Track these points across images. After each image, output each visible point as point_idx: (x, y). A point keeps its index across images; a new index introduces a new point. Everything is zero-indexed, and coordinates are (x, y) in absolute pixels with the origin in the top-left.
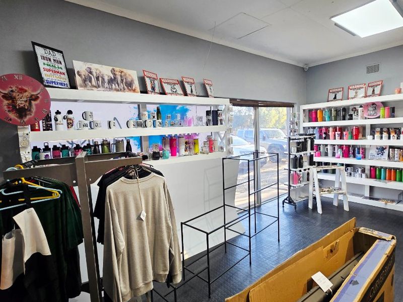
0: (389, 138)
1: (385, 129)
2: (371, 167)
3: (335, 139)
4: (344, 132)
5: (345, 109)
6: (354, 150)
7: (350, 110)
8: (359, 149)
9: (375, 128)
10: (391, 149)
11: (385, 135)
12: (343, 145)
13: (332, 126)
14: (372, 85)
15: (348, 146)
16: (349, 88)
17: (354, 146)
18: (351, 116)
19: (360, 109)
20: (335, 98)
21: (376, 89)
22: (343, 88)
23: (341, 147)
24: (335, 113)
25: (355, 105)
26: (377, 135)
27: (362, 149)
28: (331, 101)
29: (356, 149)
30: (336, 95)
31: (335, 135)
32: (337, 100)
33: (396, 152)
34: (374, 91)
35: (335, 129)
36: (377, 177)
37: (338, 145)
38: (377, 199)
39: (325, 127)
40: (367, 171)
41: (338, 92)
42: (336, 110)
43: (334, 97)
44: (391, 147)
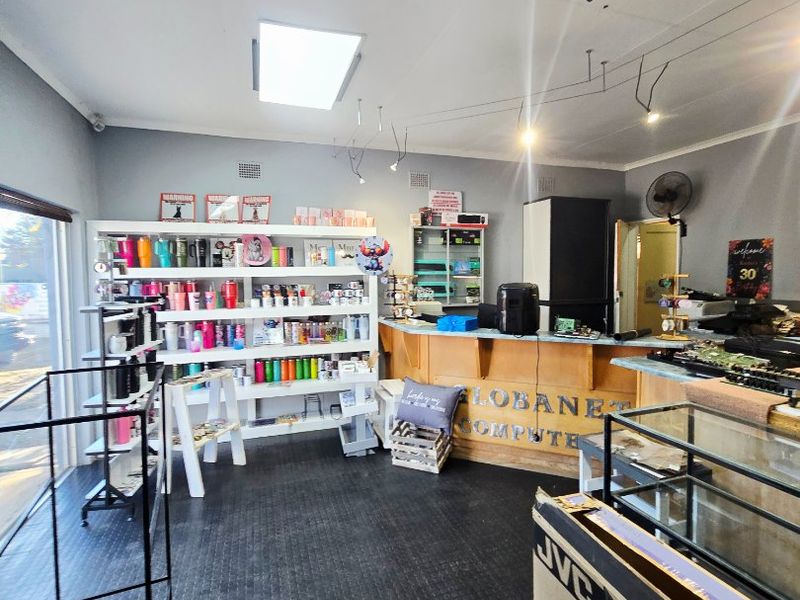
0: (286, 303)
1: (276, 288)
2: (256, 360)
3: (187, 307)
4: (207, 293)
5: (204, 243)
6: (225, 331)
7: (212, 246)
8: (234, 327)
9: (260, 286)
10: (286, 324)
11: (279, 298)
12: (201, 322)
13: (174, 280)
14: (251, 202)
15: (213, 324)
16: (207, 200)
17: (224, 324)
18: (219, 257)
19: (238, 246)
20: (178, 215)
21: (259, 209)
22: (194, 196)
23: (197, 325)
24: (183, 248)
25: (223, 236)
26: (267, 298)
27: (241, 327)
28: (169, 220)
29: (229, 328)
30: (179, 209)
31: (187, 299)
32: (183, 220)
33: (294, 328)
34: (255, 213)
35: (184, 286)
36: (268, 378)
37: (191, 322)
38: (272, 421)
39: (158, 281)
40: (251, 371)
41: (184, 202)
42: (186, 243)
43: (176, 212)
44: (286, 320)
